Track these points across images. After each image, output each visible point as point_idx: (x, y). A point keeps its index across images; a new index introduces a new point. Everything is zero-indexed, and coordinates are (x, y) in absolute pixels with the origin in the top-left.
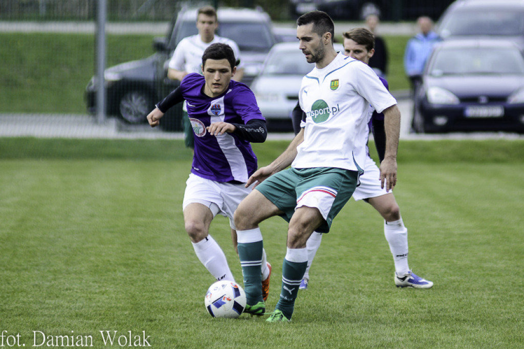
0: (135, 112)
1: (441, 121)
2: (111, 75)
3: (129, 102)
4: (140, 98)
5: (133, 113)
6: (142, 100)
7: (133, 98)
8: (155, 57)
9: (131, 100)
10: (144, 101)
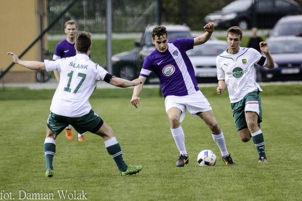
0: (127, 76)
1: (270, 76)
2: (115, 59)
3: (124, 71)
4: (129, 69)
5: (126, 76)
6: (130, 70)
7: (126, 69)
8: (136, 50)
9: (125, 70)
10: (132, 71)
